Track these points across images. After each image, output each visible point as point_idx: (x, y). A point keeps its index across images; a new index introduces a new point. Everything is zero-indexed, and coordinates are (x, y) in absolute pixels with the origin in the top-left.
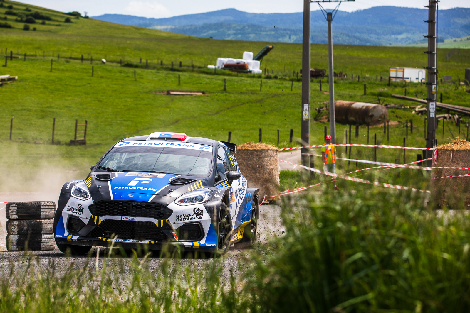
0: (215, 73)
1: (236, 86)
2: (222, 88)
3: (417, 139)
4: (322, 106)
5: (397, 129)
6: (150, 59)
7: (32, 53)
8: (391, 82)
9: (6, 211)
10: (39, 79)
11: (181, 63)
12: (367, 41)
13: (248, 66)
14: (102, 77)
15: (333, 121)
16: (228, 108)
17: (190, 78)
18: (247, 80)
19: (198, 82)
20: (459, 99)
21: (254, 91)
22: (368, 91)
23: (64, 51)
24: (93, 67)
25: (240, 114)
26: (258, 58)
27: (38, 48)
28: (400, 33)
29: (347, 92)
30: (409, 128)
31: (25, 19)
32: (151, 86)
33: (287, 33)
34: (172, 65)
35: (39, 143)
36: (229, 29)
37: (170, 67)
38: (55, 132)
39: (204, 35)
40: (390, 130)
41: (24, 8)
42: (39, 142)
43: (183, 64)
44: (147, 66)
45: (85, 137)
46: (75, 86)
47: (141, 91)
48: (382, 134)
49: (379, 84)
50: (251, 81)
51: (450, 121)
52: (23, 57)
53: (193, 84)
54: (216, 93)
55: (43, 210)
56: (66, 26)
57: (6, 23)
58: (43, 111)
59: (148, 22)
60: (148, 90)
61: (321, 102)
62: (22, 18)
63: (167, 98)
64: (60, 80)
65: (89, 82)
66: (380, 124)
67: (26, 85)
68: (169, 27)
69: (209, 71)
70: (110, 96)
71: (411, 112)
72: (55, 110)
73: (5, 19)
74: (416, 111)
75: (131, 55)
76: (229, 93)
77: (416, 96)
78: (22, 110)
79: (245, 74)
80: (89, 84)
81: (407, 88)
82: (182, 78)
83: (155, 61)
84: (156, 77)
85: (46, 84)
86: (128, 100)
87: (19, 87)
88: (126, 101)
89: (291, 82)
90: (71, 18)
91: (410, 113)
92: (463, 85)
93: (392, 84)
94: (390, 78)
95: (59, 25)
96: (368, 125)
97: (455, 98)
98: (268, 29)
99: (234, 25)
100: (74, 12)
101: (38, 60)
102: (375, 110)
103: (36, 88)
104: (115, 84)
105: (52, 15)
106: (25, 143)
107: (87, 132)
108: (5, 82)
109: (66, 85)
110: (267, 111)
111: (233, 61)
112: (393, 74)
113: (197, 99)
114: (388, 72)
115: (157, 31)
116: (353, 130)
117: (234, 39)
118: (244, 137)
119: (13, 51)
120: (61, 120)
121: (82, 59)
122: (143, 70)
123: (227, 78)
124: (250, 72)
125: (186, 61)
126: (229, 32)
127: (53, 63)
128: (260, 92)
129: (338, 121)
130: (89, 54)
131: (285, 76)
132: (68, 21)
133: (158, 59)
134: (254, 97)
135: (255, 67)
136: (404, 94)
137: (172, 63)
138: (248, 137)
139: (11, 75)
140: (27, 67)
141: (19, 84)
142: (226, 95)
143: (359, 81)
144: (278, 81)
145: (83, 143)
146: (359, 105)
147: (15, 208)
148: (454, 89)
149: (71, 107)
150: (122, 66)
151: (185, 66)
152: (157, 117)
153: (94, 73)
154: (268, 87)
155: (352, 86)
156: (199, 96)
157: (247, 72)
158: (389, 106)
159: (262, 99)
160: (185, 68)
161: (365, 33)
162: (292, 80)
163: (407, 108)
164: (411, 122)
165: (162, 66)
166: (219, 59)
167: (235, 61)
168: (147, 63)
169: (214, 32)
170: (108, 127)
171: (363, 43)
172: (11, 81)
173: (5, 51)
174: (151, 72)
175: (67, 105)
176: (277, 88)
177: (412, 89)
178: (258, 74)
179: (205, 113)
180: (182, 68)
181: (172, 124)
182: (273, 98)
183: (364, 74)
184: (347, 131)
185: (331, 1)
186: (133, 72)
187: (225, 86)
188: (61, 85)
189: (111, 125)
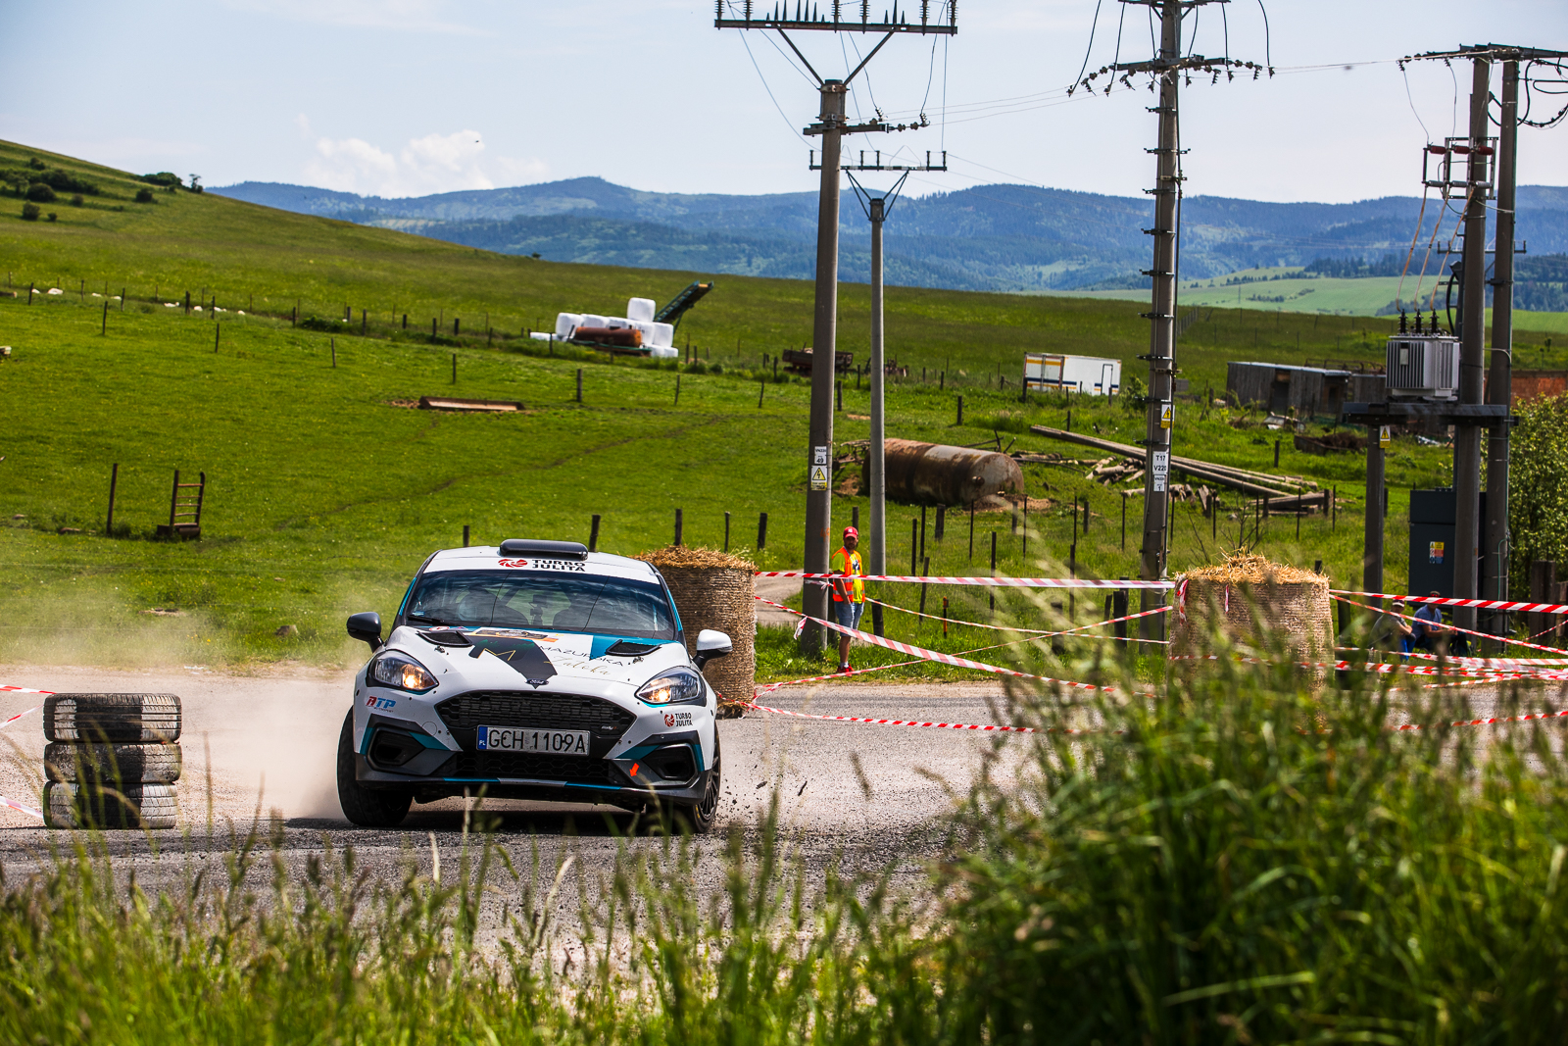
0: (551, 352)
1: (608, 391)
2: (572, 394)
3: (1105, 548)
4: (842, 452)
5: (1047, 521)
6: (371, 311)
8: (1028, 394)
9: (45, 718)
10: (71, 354)
11: (457, 321)
12: (957, 278)
13: (639, 338)
14: (241, 355)
15: (880, 494)
16: (588, 451)
17: (482, 365)
18: (637, 376)
19: (504, 375)
20: (1211, 445)
21: (656, 404)
22: (969, 415)
23: (135, 281)
24: (217, 328)
25: (621, 466)
26: (666, 316)
27: (65, 271)
28: (1048, 261)
29: (908, 416)
30: (1080, 520)
31: (26, 189)
32: (375, 384)
33: (744, 251)
34: (435, 328)
35: (69, 532)
36: (583, 236)
37: (429, 332)
38: (116, 502)
39: (514, 248)
40: (1030, 523)
41: (27, 159)
42: (71, 529)
43: (462, 325)
44: (363, 329)
45: (197, 520)
46: (169, 377)
47: (351, 397)
48: (1009, 532)
49: (996, 397)
50: (650, 379)
51: (1187, 503)
52: (26, 294)
53: (493, 382)
54: (554, 407)
55: (149, 717)
56: (139, 212)
58: (80, 444)
59: (362, 207)
60: (369, 395)
61: (842, 441)
62: (18, 187)
63: (423, 418)
64: (129, 359)
65: (208, 367)
66: (1002, 504)
67: (34, 369)
68: (421, 223)
69: (533, 348)
70: (265, 408)
71: (1085, 475)
72: (113, 442)
74: (1095, 473)
75: (320, 297)
76: (591, 409)
77: (1098, 431)
78: (24, 439)
79: (632, 357)
80: (209, 372)
81: (1072, 411)
82: (462, 363)
83: (386, 316)
84: (388, 361)
85: (88, 370)
86: (315, 419)
87: (13, 374)
88: (309, 424)
89: (758, 385)
90: (152, 189)
91: (1080, 478)
92: (1223, 407)
93: (1031, 398)
94: (1026, 380)
95: (121, 209)
96: (970, 506)
97: (1201, 440)
98: (690, 238)
99: (599, 225)
100: (162, 174)
101: (65, 303)
102: (987, 467)
103: (63, 379)
104: (279, 376)
105: (102, 179)
106: (32, 531)
107: (205, 505)
109: (144, 374)
110: (692, 460)
111: (601, 322)
112: (1032, 370)
113: (501, 422)
114: (1020, 363)
115: (388, 232)
116: (931, 523)
117: (593, 263)
118: (631, 529)
120: (132, 469)
121: (187, 304)
122: (355, 338)
123: (584, 366)
124: (647, 352)
125: (471, 317)
126: (584, 243)
127: (110, 311)
128: (674, 410)
129: (889, 497)
130: (204, 291)
131: (742, 366)
132: (144, 197)
133: (395, 311)
134: (657, 422)
135: (660, 340)
136: (1065, 424)
137: (435, 320)
138: (644, 530)
140: (35, 320)
141: (16, 366)
142: (581, 415)
143: (941, 387)
144: (722, 381)
145: (192, 534)
146: (944, 451)
147: (71, 710)
148: (1198, 416)
149: (157, 435)
150: (295, 326)
151: (466, 331)
152: (395, 471)
153: (220, 343)
154: (697, 396)
155: (924, 400)
156: (508, 416)
157: (638, 354)
158: (1023, 457)
159: (681, 429)
160: (467, 337)
161: (955, 257)
162: (761, 379)
163: (1073, 464)
164: (1084, 500)
165: (404, 332)
166: (562, 314)
167: (606, 321)
168: (364, 318)
169: (543, 239)
170: (260, 493)
171: (948, 285)
174: (377, 346)
175: (148, 429)
176: (720, 398)
177: (1086, 413)
178: (668, 359)
179: (524, 461)
180: (460, 335)
181: (435, 490)
182: (709, 427)
183: (955, 367)
184: (915, 522)
185: (882, 168)
186: (326, 344)
187: (579, 390)
188: (129, 372)
189: (268, 486)
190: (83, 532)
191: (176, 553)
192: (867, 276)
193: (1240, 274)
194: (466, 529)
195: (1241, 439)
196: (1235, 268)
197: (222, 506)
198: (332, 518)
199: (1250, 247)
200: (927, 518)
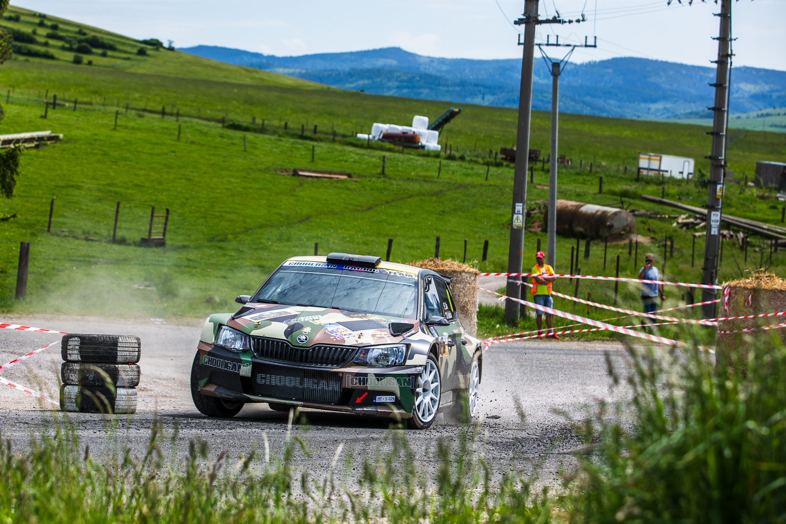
0: (368, 145)
1: (400, 169)
2: (379, 170)
3: (681, 266)
4: (533, 207)
6: (268, 120)
7: (85, 100)
8: (640, 176)
9: (62, 348)
10: (96, 140)
11: (316, 127)
12: (602, 110)
13: (419, 139)
14: (193, 143)
15: (552, 231)
16: (387, 202)
17: (329, 152)
18: (416, 161)
19: (341, 158)
20: (745, 209)
21: (427, 177)
22: (605, 188)
23: (135, 99)
24: (180, 127)
25: (406, 211)
26: (435, 126)
27: (95, 92)
28: (654, 101)
29: (572, 187)
30: (668, 249)
31: (75, 46)
32: (268, 161)
33: (480, 91)
34: (303, 130)
35: (92, 240)
36: (389, 80)
37: (300, 133)
38: (119, 224)
39: (350, 86)
40: (639, 251)
41: (77, 29)
42: (92, 238)
43: (319, 129)
44: (262, 130)
45: (164, 234)
46: (151, 154)
47: (253, 167)
48: (627, 255)
49: (622, 178)
50: (424, 162)
51: (730, 241)
52: (72, 105)
53: (335, 162)
54: (369, 177)
55: (121, 349)
56: (139, 61)
57: (47, 51)
59: (264, 61)
60: (264, 167)
61: (532, 200)
62: (71, 45)
63: (294, 181)
64: (129, 143)
65: (174, 149)
66: (623, 239)
67: (75, 148)
68: (298, 71)
69: (359, 143)
70: (205, 173)
71: (672, 224)
72: (118, 189)
73: (46, 44)
74: (678, 223)
75: (238, 111)
76: (390, 179)
77: (680, 199)
78: (68, 187)
79: (415, 150)
80: (174, 152)
81: (666, 187)
82: (318, 151)
83: (276, 123)
84: (276, 148)
85: (106, 149)
86: (233, 180)
87: (64, 150)
88: (229, 182)
89: (486, 167)
90: (146, 48)
91: (669, 226)
92: (753, 187)
93: (642, 179)
94: (639, 169)
95: (128, 59)
96: (605, 240)
97: (740, 206)
98: (450, 83)
99: (398, 74)
100: (152, 40)
101: (94, 110)
102: (616, 218)
103: (91, 153)
104: (214, 155)
105: (118, 42)
106: (71, 239)
107: (168, 227)
108: (43, 142)
109: (138, 152)
110: (447, 209)
111: (398, 129)
112: (643, 163)
113: (339, 185)
114: (637, 159)
115: (278, 76)
116: (582, 249)
117: (396, 95)
118: (412, 248)
119: (57, 94)
120: (128, 205)
121: (163, 113)
122: (257, 135)
123: (387, 154)
124: (423, 147)
125: (324, 124)
126: (390, 84)
127: (119, 116)
128: (438, 180)
129: (558, 233)
130: (173, 106)
131: (477, 156)
132: (142, 52)
133: (281, 120)
134: (427, 187)
135: (431, 140)
136: (661, 195)
137: (303, 126)
138: (418, 248)
139: (52, 132)
140: (77, 120)
141: (66, 146)
142: (384, 182)
143: (591, 171)
144: (465, 165)
145: (161, 243)
146: (591, 208)
147: (77, 343)
148: (738, 192)
149: (143, 187)
150: (224, 127)
151: (321, 132)
152: (277, 211)
153: (182, 135)
154: (451, 173)
155: (581, 178)
156: (343, 181)
157: (417, 148)
158: (637, 213)
159: (441, 191)
160: (321, 136)
161: (600, 98)
162: (488, 164)
163: (665, 218)
164: (671, 238)
165: (286, 131)
166: (375, 125)
167: (399, 129)
168: (263, 124)
169: (366, 82)
170: (201, 221)
171: (597, 113)
172: (53, 142)
173: (45, 94)
174: (270, 139)
175: (138, 183)
176: (464, 174)
177: (673, 189)
178: (435, 151)
179: (351, 207)
180: (318, 135)
181: (300, 222)
182: (457, 191)
183: (599, 161)
184: (573, 248)
185: (559, 45)
186: (241, 138)
187: (384, 167)
188: (129, 151)
189: (204, 217)
190: (100, 241)
191: (151, 254)
192: (550, 107)
193: (765, 111)
194: (316, 245)
195: (763, 206)
196: (762, 107)
197: (178, 228)
198: (241, 236)
199: (771, 96)
200: (580, 246)
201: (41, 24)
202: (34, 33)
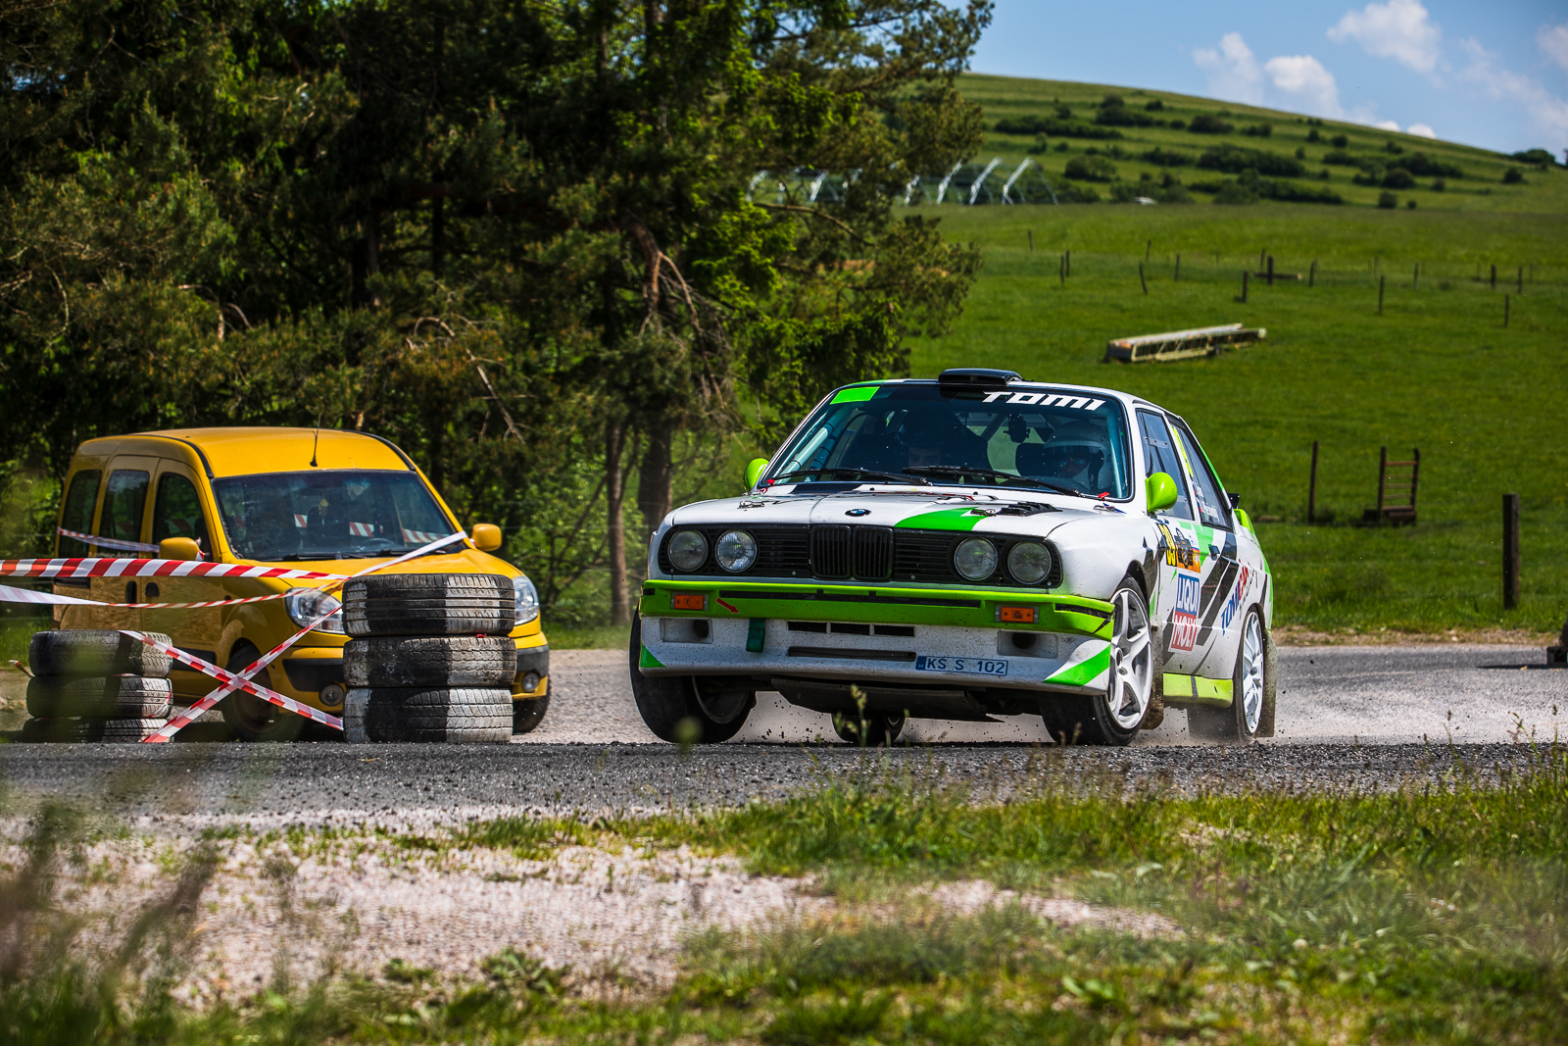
10: (1335, 335)
31: (1383, 175)
35: (1268, 521)
41: (1383, 143)
42: (1270, 517)
45: (1413, 500)
52: (1307, 275)
56: (1508, 194)
57: (1327, 191)
62: (1373, 174)
64: (1400, 337)
65: (1490, 343)
73: (1324, 176)
85: (1350, 351)
87: (1263, 358)
90: (1523, 169)
95: (1487, 192)
100: (1533, 152)
105: (1466, 161)
108: (1223, 346)
121: (1494, 279)
132: (1512, 178)
139: (1246, 326)
141: (1269, 350)
145: (1401, 519)
153: (1514, 317)
172: (1245, 344)
188: (1396, 351)
190: (1283, 521)
201: (1313, 138)
202: (1300, 155)
